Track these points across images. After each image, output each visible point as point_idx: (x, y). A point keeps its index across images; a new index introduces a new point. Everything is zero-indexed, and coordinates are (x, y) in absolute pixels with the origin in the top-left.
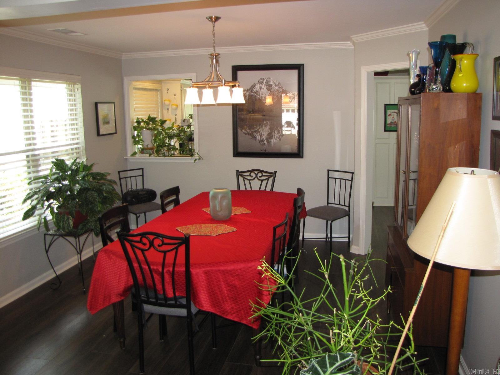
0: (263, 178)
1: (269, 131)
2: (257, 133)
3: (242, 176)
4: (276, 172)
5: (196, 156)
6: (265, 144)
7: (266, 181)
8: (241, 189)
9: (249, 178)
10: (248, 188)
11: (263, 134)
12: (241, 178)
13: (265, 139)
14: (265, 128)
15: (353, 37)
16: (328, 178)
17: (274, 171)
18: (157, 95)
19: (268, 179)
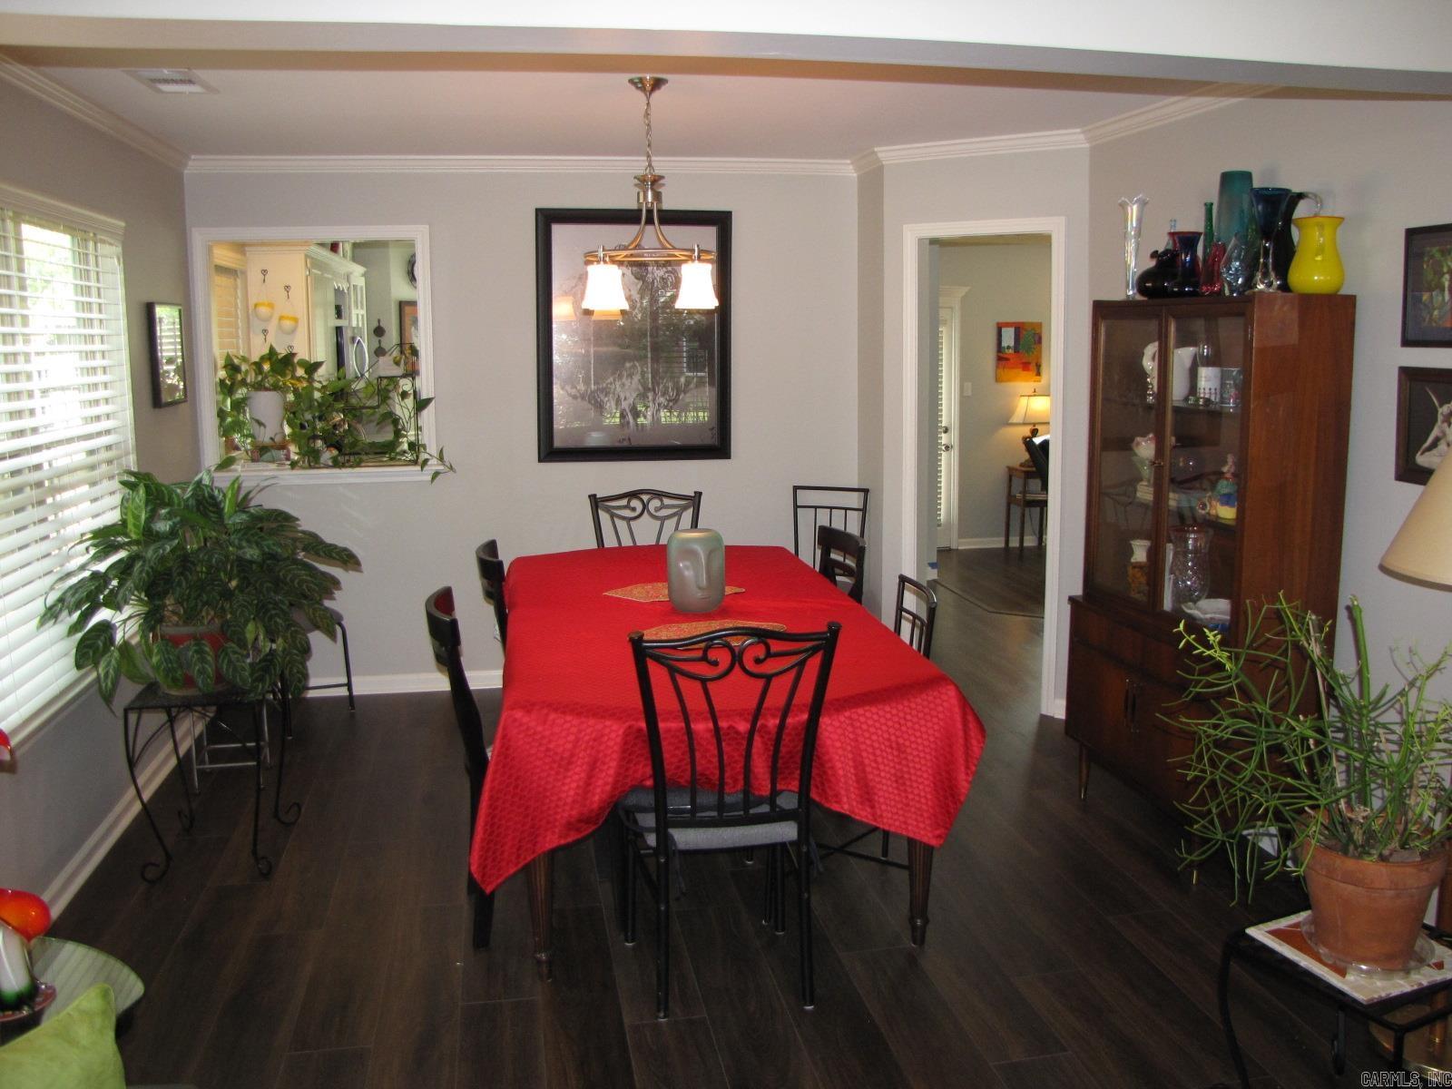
0: (664, 513)
1: (640, 387)
2: (606, 396)
3: (608, 510)
4: (700, 493)
5: (434, 465)
6: (628, 423)
7: (676, 519)
8: (606, 546)
9: (627, 513)
10: (627, 542)
11: (622, 397)
12: (604, 516)
13: (628, 410)
14: (629, 380)
15: (880, 151)
16: (796, 507)
17: (695, 493)
18: (236, 289)
19: (679, 515)
